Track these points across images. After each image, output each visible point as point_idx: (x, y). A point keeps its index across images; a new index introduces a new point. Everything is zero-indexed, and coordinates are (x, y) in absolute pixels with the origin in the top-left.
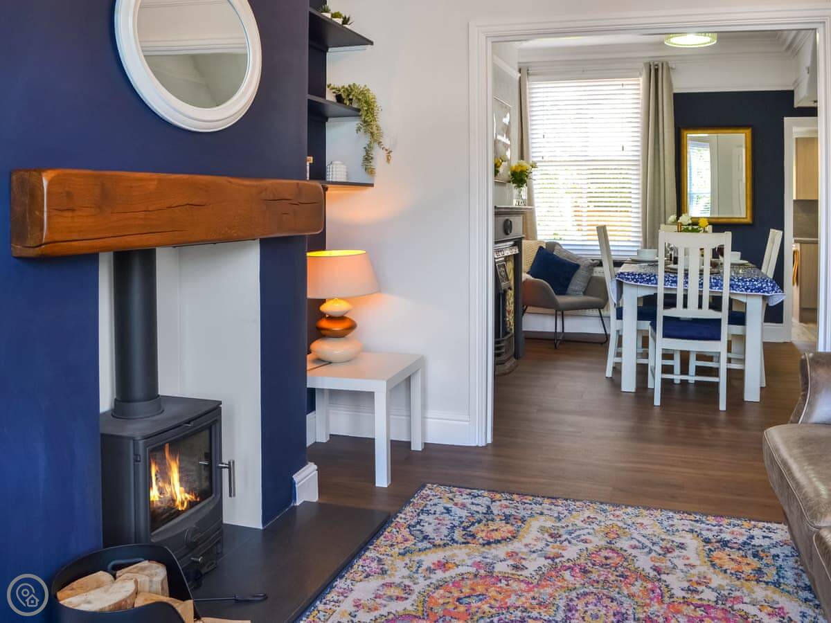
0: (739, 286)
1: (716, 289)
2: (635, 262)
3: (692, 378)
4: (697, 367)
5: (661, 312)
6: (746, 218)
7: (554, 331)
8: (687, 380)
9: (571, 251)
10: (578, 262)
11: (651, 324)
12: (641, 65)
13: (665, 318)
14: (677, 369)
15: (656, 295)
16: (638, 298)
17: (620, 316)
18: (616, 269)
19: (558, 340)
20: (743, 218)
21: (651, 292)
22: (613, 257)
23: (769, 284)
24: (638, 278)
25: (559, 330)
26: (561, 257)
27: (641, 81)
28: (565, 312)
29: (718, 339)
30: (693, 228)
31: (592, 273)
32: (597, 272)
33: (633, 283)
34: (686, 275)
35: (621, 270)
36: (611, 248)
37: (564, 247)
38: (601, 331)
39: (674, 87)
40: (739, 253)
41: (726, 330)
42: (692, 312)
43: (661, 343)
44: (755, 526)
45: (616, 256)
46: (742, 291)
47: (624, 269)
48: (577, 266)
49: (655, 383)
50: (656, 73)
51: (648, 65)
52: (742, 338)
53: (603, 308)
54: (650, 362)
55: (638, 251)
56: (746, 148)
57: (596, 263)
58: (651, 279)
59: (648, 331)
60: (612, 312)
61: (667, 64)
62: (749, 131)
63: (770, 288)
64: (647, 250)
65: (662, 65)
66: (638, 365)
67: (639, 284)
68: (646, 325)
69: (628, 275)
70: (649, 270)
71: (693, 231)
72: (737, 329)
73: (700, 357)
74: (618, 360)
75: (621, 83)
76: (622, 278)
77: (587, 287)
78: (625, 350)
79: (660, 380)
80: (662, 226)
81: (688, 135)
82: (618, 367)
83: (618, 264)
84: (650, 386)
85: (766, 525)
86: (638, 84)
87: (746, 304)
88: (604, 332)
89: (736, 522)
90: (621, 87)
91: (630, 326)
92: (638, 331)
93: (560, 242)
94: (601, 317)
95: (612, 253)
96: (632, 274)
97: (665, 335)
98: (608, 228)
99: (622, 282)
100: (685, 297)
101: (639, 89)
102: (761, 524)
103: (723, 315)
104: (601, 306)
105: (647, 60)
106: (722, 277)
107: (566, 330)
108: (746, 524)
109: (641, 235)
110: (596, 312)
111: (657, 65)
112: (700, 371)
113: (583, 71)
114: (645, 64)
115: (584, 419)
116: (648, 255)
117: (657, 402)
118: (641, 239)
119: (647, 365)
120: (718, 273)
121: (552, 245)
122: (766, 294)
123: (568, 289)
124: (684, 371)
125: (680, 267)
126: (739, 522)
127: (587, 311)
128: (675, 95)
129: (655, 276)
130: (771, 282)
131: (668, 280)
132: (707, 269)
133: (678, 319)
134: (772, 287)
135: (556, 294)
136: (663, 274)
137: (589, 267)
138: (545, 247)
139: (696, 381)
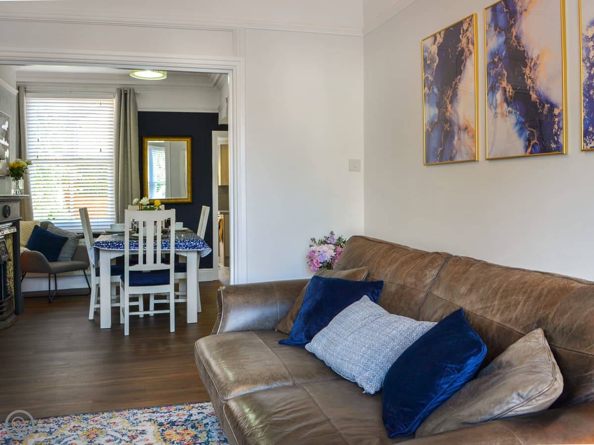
0: (181, 246)
1: (166, 249)
2: (109, 233)
3: (152, 312)
4: (155, 304)
5: (128, 268)
6: (188, 199)
7: (48, 289)
8: (148, 315)
9: (61, 228)
10: (67, 236)
11: (121, 277)
12: (114, 90)
13: (131, 273)
14: (141, 307)
15: (124, 256)
16: (111, 260)
17: (98, 274)
18: (94, 239)
19: (51, 296)
20: (186, 199)
21: (120, 255)
22: (93, 230)
23: (201, 243)
24: (110, 245)
25: (53, 288)
26: (53, 233)
27: (114, 102)
28: (57, 275)
29: (167, 283)
30: (150, 207)
31: (78, 243)
32: (82, 242)
33: (106, 249)
34: (145, 241)
35: (97, 240)
36: (91, 224)
37: (55, 225)
38: (86, 286)
39: (138, 107)
40: (182, 223)
41: (173, 276)
42: (150, 266)
43: (128, 291)
44: (193, 407)
45: (94, 229)
46: (183, 249)
47: (101, 239)
48: (66, 239)
49: (125, 320)
50: (126, 96)
51: (120, 90)
52: (185, 281)
53: (87, 269)
54: (121, 305)
55: (111, 225)
56: (187, 151)
57: (80, 236)
58: (119, 245)
59: (119, 283)
60: (93, 272)
61: (133, 90)
62: (189, 140)
63: (202, 246)
64: (118, 224)
65: (130, 91)
66: (113, 308)
67: (111, 249)
68: (118, 278)
69: (103, 243)
70: (118, 239)
71: (151, 209)
72: (180, 275)
73: (157, 297)
74: (97, 306)
75: (99, 102)
76: (99, 246)
77: (74, 254)
78: (102, 299)
79: (128, 316)
80: (130, 206)
81: (149, 142)
82: (98, 312)
83: (96, 235)
84: (121, 322)
85: (200, 405)
86: (112, 104)
87: (186, 257)
88: (88, 287)
89: (180, 407)
90: (99, 105)
91: (105, 280)
92: (112, 283)
93: (53, 222)
94: (85, 275)
95: (92, 228)
96: (106, 242)
97: (131, 285)
98: (88, 209)
99: (99, 249)
100: (145, 256)
101: (112, 107)
102: (197, 405)
103: (171, 266)
104: (85, 267)
105: (119, 87)
106: (170, 240)
107: (59, 288)
108: (187, 407)
109: (114, 213)
110: (81, 272)
111: (126, 91)
112: (157, 307)
113: (70, 92)
114: (118, 89)
115: (70, 353)
116: (118, 228)
117: (127, 333)
118: (115, 217)
119: (119, 307)
120: (168, 237)
121: (46, 224)
122: (199, 250)
123: (59, 257)
124: (146, 308)
125: (141, 236)
126: (183, 407)
127: (75, 272)
128: (139, 113)
129: (122, 243)
130: (202, 241)
131: (132, 245)
132: (159, 235)
133: (140, 272)
134: (203, 245)
135: (49, 261)
136: (128, 241)
137: (75, 239)
138: (39, 226)
139: (154, 314)
